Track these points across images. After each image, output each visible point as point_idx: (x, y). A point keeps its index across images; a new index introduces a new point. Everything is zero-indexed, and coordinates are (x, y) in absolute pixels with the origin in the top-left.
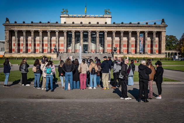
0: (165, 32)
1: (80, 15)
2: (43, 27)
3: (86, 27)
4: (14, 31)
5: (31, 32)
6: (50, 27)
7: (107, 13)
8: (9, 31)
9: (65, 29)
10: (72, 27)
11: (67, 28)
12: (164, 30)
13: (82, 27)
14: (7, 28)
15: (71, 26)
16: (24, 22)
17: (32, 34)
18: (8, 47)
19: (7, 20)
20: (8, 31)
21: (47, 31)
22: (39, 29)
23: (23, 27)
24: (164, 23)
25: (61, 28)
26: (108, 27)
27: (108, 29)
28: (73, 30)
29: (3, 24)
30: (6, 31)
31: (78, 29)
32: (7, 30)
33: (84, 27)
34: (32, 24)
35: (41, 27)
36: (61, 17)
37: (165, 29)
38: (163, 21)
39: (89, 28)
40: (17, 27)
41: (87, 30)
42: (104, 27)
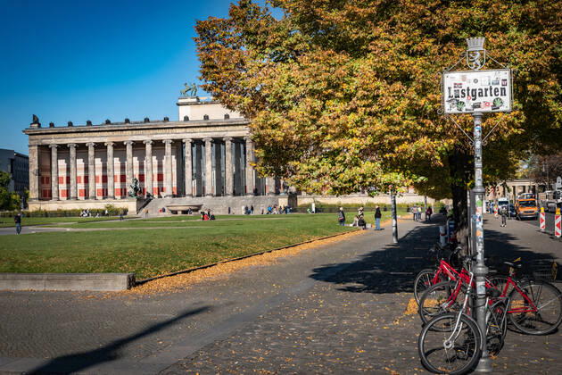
2: (115, 133)
3: (218, 129)
4: (50, 146)
5: (88, 147)
6: (130, 132)
8: (39, 146)
9: (166, 136)
10: (183, 130)
13: (208, 129)
14: (33, 140)
16: (70, 124)
18: (37, 187)
19: (36, 120)
20: (36, 148)
21: (125, 143)
22: (106, 140)
23: (68, 135)
28: (188, 136)
29: (24, 132)
30: (33, 148)
31: (199, 134)
32: (34, 145)
33: (212, 129)
34: (89, 128)
35: (111, 133)
36: (178, 105)
40: (56, 136)
41: (221, 135)
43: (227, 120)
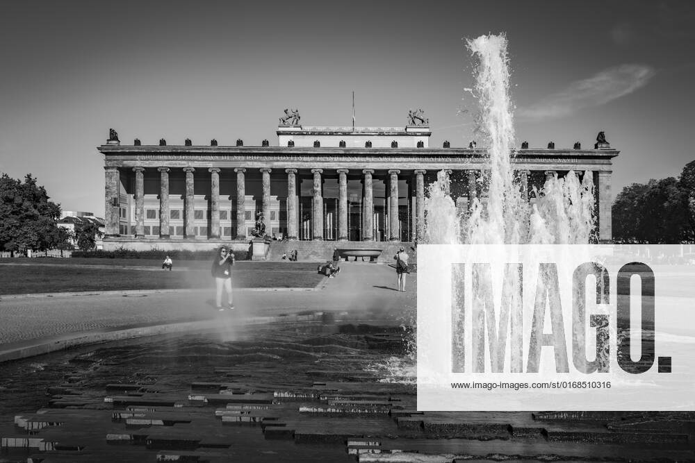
0: (611, 172)
1: (334, 129)
2: (223, 158)
3: (356, 159)
4: (134, 170)
5: (185, 173)
6: (243, 158)
7: (416, 120)
8: (119, 168)
9: (290, 165)
10: (312, 158)
11: (298, 161)
12: (606, 168)
13: (344, 159)
14: (110, 160)
15: (310, 155)
16: (163, 143)
17: (188, 180)
19: (113, 136)
20: (117, 170)
21: (236, 170)
22: (210, 165)
23: (160, 157)
24: (604, 145)
25: (278, 161)
26: (427, 159)
27: (427, 162)
28: (317, 165)
29: (98, 149)
30: (109, 171)
31: (333, 164)
32: (113, 168)
33: (350, 159)
34: (188, 149)
35: (217, 157)
36: (279, 134)
37: (611, 164)
38: (601, 138)
39: (368, 162)
40: (144, 157)
41: (360, 166)
42: (413, 159)
43: (369, 148)
